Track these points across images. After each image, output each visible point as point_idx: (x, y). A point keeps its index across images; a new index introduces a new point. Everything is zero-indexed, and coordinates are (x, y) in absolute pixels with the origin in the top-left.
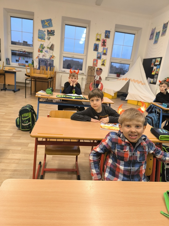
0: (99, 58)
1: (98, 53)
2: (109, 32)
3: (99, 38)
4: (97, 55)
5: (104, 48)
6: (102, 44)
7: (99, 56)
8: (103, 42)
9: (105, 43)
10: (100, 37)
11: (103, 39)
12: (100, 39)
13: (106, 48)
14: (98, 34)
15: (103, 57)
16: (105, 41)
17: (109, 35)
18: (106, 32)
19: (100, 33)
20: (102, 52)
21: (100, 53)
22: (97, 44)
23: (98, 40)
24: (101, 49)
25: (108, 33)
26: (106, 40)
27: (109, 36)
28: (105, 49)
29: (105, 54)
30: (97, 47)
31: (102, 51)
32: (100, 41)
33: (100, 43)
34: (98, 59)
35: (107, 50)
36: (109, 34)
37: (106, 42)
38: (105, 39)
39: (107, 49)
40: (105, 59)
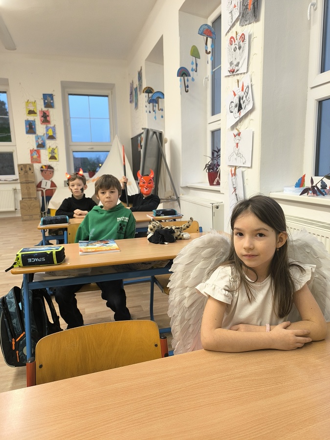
0: (42, 146)
1: (38, 138)
2: (51, 96)
3: (32, 109)
4: (37, 141)
5: (47, 127)
6: (41, 120)
7: (40, 143)
8: (42, 117)
9: (48, 118)
10: (35, 106)
11: (41, 110)
12: (35, 110)
13: (52, 125)
14: (29, 101)
15: (49, 143)
16: (47, 114)
17: (52, 101)
18: (45, 96)
19: (32, 100)
20: (45, 135)
21: (41, 137)
22: (32, 121)
23: (31, 112)
24: (41, 129)
25: (49, 99)
26: (47, 111)
27: (53, 103)
28: (51, 127)
29: (52, 137)
30: (33, 127)
31: (45, 132)
32: (35, 115)
33: (37, 119)
34: (39, 148)
35: (55, 130)
36: (52, 99)
37: (48, 116)
38: (45, 109)
39: (54, 128)
40: (54, 147)
